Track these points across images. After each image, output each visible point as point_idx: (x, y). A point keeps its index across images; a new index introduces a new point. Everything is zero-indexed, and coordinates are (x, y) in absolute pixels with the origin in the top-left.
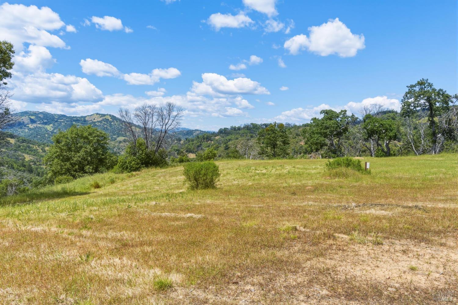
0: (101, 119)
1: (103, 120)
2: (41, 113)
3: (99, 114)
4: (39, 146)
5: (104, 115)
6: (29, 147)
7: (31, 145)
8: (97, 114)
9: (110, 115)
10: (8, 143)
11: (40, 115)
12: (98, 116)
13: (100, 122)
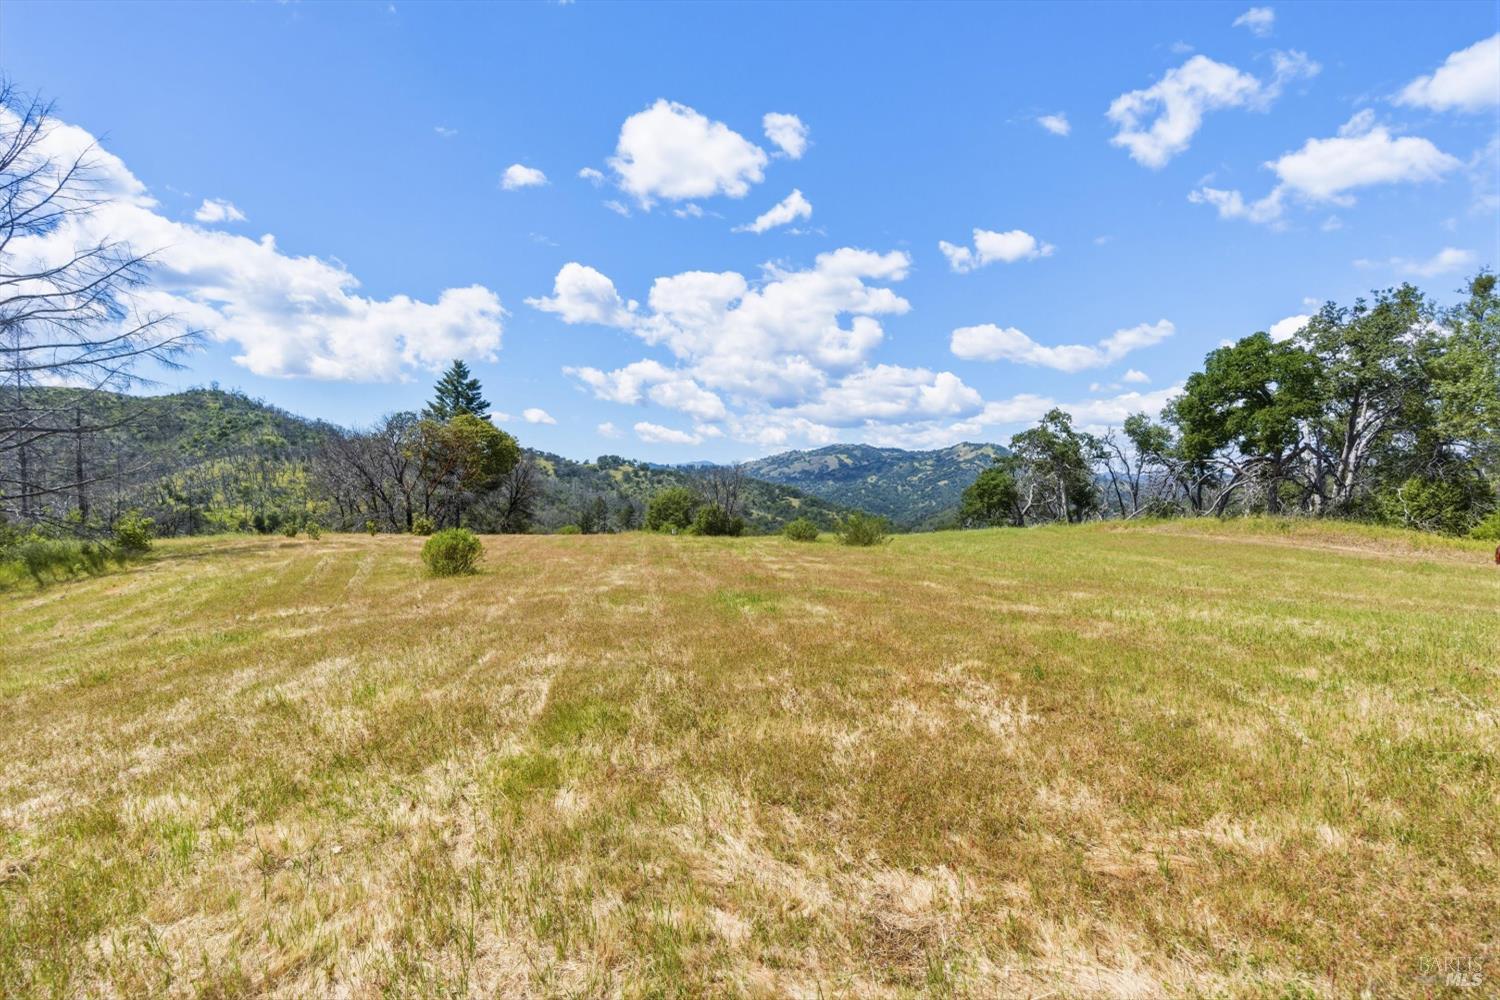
0: (973, 454)
1: (977, 457)
2: (857, 447)
3: (970, 445)
4: (838, 513)
5: (979, 446)
6: (821, 514)
7: (825, 511)
8: (966, 444)
9: (993, 446)
10: (789, 506)
11: (855, 452)
12: (967, 448)
13: (971, 461)
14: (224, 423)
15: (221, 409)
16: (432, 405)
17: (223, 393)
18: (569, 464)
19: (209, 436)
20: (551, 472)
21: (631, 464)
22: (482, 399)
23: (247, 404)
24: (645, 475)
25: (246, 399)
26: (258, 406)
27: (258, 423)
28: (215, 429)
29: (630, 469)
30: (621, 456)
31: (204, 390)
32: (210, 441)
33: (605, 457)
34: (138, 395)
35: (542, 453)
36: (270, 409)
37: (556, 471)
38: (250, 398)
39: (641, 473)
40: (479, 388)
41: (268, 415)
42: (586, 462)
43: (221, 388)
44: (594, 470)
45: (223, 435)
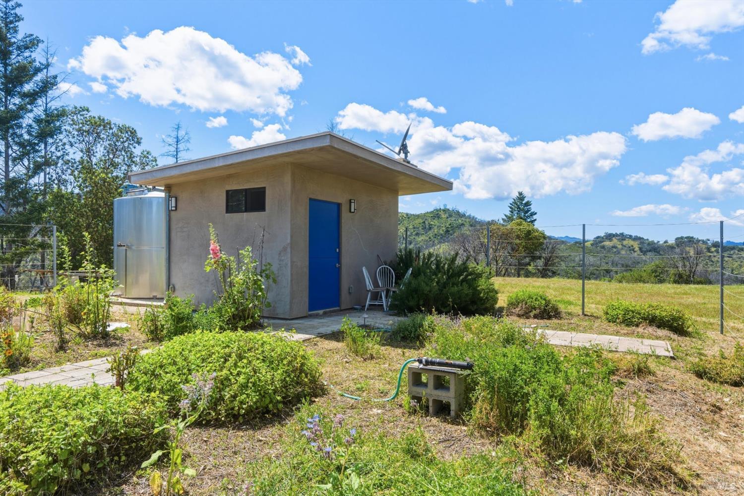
14: (448, 226)
15: (447, 218)
16: (506, 216)
17: (449, 210)
18: (651, 244)
19: (441, 232)
20: (637, 249)
21: (704, 242)
22: (532, 211)
23: (459, 215)
24: (717, 251)
25: (458, 212)
26: (464, 215)
27: (463, 224)
28: (444, 228)
29: (704, 246)
30: (695, 236)
31: (440, 209)
32: (441, 235)
33: (682, 238)
34: (414, 213)
35: (631, 236)
36: (469, 217)
37: (640, 249)
38: (460, 211)
39: (713, 249)
40: (530, 205)
41: (468, 220)
42: (666, 242)
43: (448, 207)
44: (672, 247)
45: (447, 231)
